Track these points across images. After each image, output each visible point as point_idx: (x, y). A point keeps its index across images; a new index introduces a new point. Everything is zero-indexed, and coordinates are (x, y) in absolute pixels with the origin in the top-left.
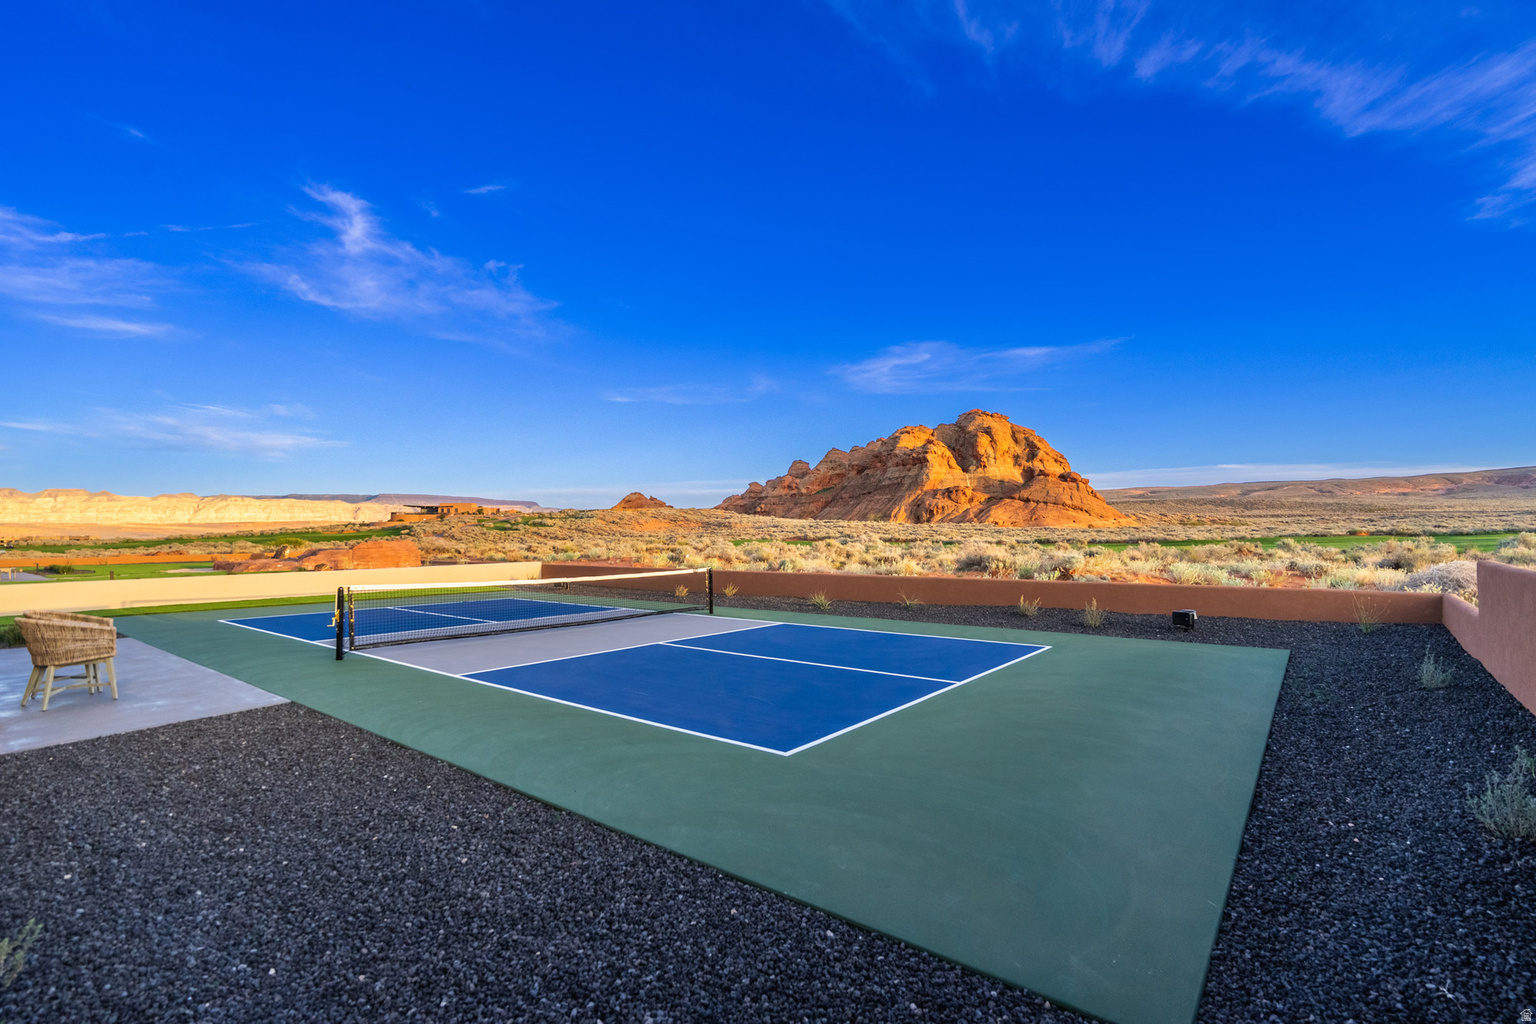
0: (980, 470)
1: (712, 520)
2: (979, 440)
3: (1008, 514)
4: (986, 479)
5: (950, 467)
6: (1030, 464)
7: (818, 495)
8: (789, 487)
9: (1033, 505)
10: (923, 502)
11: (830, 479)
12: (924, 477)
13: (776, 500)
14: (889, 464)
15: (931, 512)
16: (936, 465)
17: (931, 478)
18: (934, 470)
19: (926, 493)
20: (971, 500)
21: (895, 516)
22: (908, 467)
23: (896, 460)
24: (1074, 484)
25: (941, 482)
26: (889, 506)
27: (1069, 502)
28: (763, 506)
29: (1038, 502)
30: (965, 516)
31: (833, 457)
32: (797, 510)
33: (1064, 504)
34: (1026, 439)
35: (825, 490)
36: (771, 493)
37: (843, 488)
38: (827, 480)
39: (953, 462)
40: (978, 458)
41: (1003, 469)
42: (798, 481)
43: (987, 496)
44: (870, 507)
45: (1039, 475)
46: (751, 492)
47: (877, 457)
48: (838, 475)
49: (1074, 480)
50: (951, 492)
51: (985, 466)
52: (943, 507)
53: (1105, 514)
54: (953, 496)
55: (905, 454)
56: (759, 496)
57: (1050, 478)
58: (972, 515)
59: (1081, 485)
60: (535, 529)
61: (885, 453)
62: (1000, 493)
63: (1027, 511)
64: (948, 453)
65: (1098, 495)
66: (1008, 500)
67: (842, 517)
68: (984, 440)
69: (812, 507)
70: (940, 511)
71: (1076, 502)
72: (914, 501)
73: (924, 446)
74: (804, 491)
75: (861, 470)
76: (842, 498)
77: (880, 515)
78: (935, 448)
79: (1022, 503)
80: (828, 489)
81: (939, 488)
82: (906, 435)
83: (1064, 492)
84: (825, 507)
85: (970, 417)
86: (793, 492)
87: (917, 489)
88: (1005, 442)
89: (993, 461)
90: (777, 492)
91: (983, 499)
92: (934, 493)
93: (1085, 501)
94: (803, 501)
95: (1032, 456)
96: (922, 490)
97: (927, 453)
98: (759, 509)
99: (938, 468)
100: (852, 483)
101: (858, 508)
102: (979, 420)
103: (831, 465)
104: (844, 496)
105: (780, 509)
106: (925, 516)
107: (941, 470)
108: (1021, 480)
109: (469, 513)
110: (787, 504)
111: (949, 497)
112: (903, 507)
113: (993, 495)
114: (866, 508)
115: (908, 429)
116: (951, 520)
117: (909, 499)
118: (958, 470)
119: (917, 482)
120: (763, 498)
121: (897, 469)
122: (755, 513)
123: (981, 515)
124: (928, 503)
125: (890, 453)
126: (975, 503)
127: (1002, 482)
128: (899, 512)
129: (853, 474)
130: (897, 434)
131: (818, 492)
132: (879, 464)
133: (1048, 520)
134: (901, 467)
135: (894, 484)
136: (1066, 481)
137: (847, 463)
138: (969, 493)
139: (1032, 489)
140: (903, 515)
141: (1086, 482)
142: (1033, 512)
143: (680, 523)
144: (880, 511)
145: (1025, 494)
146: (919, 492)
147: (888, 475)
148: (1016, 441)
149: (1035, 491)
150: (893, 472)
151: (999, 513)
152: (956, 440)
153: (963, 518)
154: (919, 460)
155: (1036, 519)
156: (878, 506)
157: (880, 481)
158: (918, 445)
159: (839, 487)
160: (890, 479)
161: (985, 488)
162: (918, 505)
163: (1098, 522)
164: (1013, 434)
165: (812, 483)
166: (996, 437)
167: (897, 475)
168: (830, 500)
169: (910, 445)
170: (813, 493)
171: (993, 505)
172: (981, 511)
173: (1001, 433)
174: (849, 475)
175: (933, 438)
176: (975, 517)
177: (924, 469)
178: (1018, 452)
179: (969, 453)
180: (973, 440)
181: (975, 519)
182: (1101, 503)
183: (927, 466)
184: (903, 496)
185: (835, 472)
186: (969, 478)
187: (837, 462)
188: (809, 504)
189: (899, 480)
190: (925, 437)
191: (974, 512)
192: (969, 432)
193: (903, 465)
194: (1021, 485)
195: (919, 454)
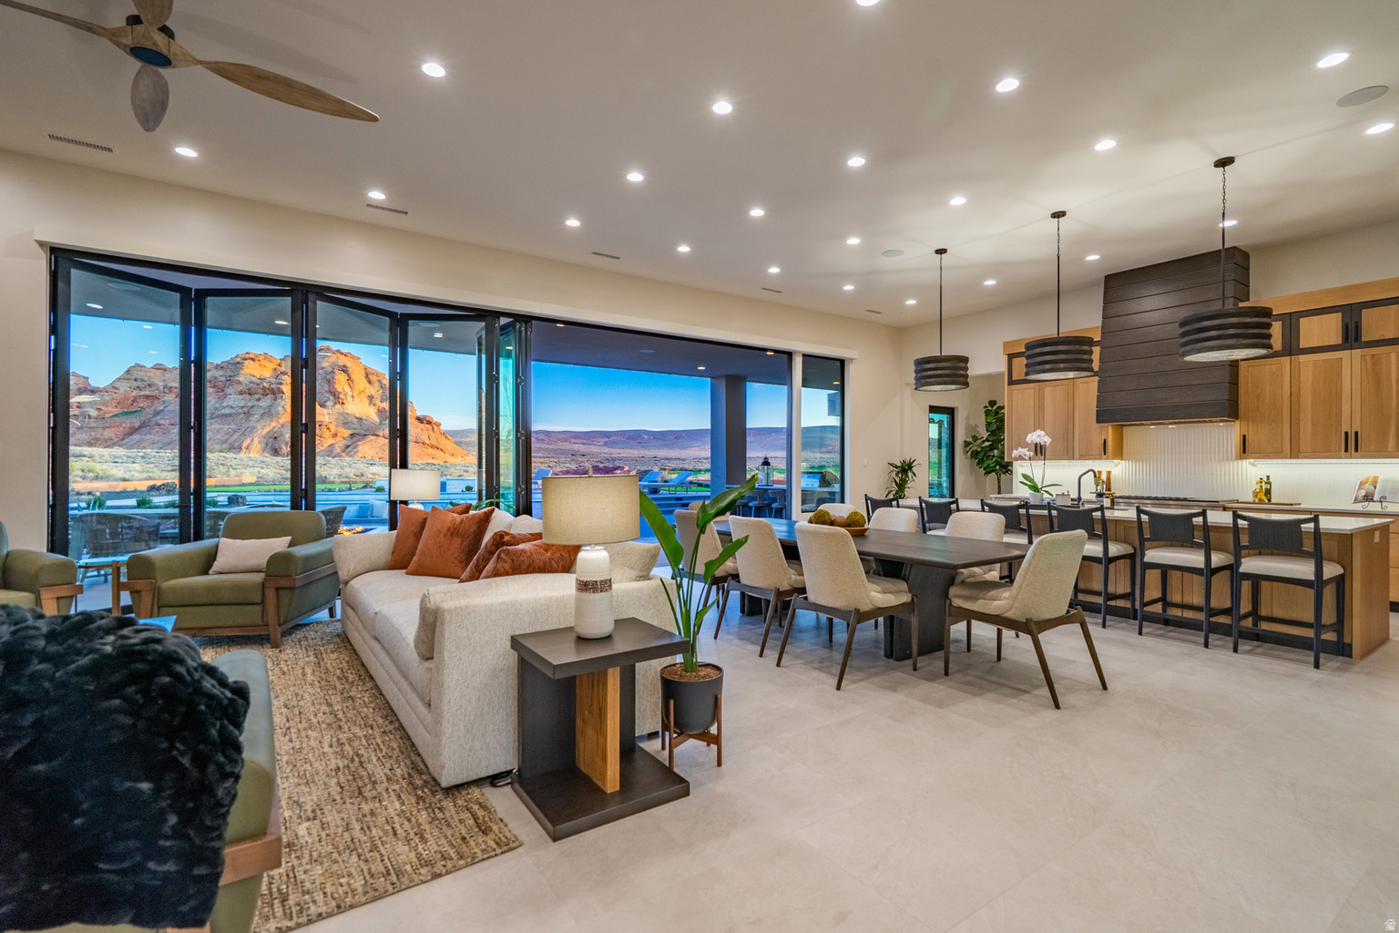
0: (337, 406)
2: (335, 376)
3: (376, 451)
4: (345, 415)
6: (384, 405)
7: (117, 419)
10: (283, 434)
11: (134, 401)
12: (280, 408)
14: (229, 391)
19: (282, 426)
20: (335, 435)
21: (248, 448)
22: (257, 396)
23: (240, 388)
24: (429, 426)
26: (235, 437)
27: (428, 442)
30: (332, 451)
31: (135, 374)
33: (424, 443)
34: (379, 381)
35: (126, 413)
37: (157, 413)
38: (130, 401)
40: (335, 395)
41: (360, 408)
43: (350, 432)
48: (147, 397)
49: (429, 423)
51: (343, 403)
53: (455, 453)
55: (251, 382)
58: (339, 450)
59: (435, 426)
61: (223, 379)
62: (361, 431)
65: (449, 437)
66: (373, 437)
68: (341, 378)
69: (108, 433)
71: (434, 442)
72: (269, 432)
76: (158, 425)
77: (225, 446)
79: (386, 440)
80: (131, 412)
82: (249, 361)
83: (424, 433)
84: (130, 434)
87: (271, 421)
88: (361, 383)
89: (351, 398)
91: (346, 435)
93: (440, 442)
94: (94, 425)
96: (278, 422)
97: (281, 384)
102: (330, 357)
103: (136, 383)
104: (162, 422)
108: (377, 419)
112: (256, 439)
113: (356, 431)
115: (252, 356)
117: (264, 430)
119: (270, 414)
121: (241, 397)
125: (229, 380)
126: (340, 438)
127: (360, 419)
128: (251, 444)
130: (238, 360)
131: (116, 415)
133: (412, 456)
134: (247, 396)
135: (240, 414)
136: (423, 423)
137: (161, 384)
138: (333, 428)
140: (257, 446)
144: (226, 441)
146: (275, 424)
148: (370, 382)
150: (234, 400)
151: (367, 449)
153: (329, 452)
156: (219, 436)
157: (216, 409)
158: (267, 374)
159: (151, 411)
160: (232, 407)
161: (346, 424)
162: (275, 438)
163: (451, 460)
164: (367, 376)
165: (106, 404)
166: (353, 377)
167: (242, 404)
168: (137, 425)
169: (257, 374)
170: (107, 416)
171: (358, 441)
172: (348, 447)
173: (356, 373)
174: (166, 398)
175: (283, 369)
176: (343, 451)
177: (279, 400)
178: (373, 393)
179: (326, 388)
180: (328, 377)
181: (344, 454)
182: (450, 443)
183: (282, 397)
184: (254, 428)
185: (142, 393)
186: (329, 414)
187: (143, 380)
188: (104, 428)
189: (246, 410)
190: (271, 366)
191: (339, 447)
192: (323, 368)
193: (250, 394)
194: (380, 424)
195: (271, 383)
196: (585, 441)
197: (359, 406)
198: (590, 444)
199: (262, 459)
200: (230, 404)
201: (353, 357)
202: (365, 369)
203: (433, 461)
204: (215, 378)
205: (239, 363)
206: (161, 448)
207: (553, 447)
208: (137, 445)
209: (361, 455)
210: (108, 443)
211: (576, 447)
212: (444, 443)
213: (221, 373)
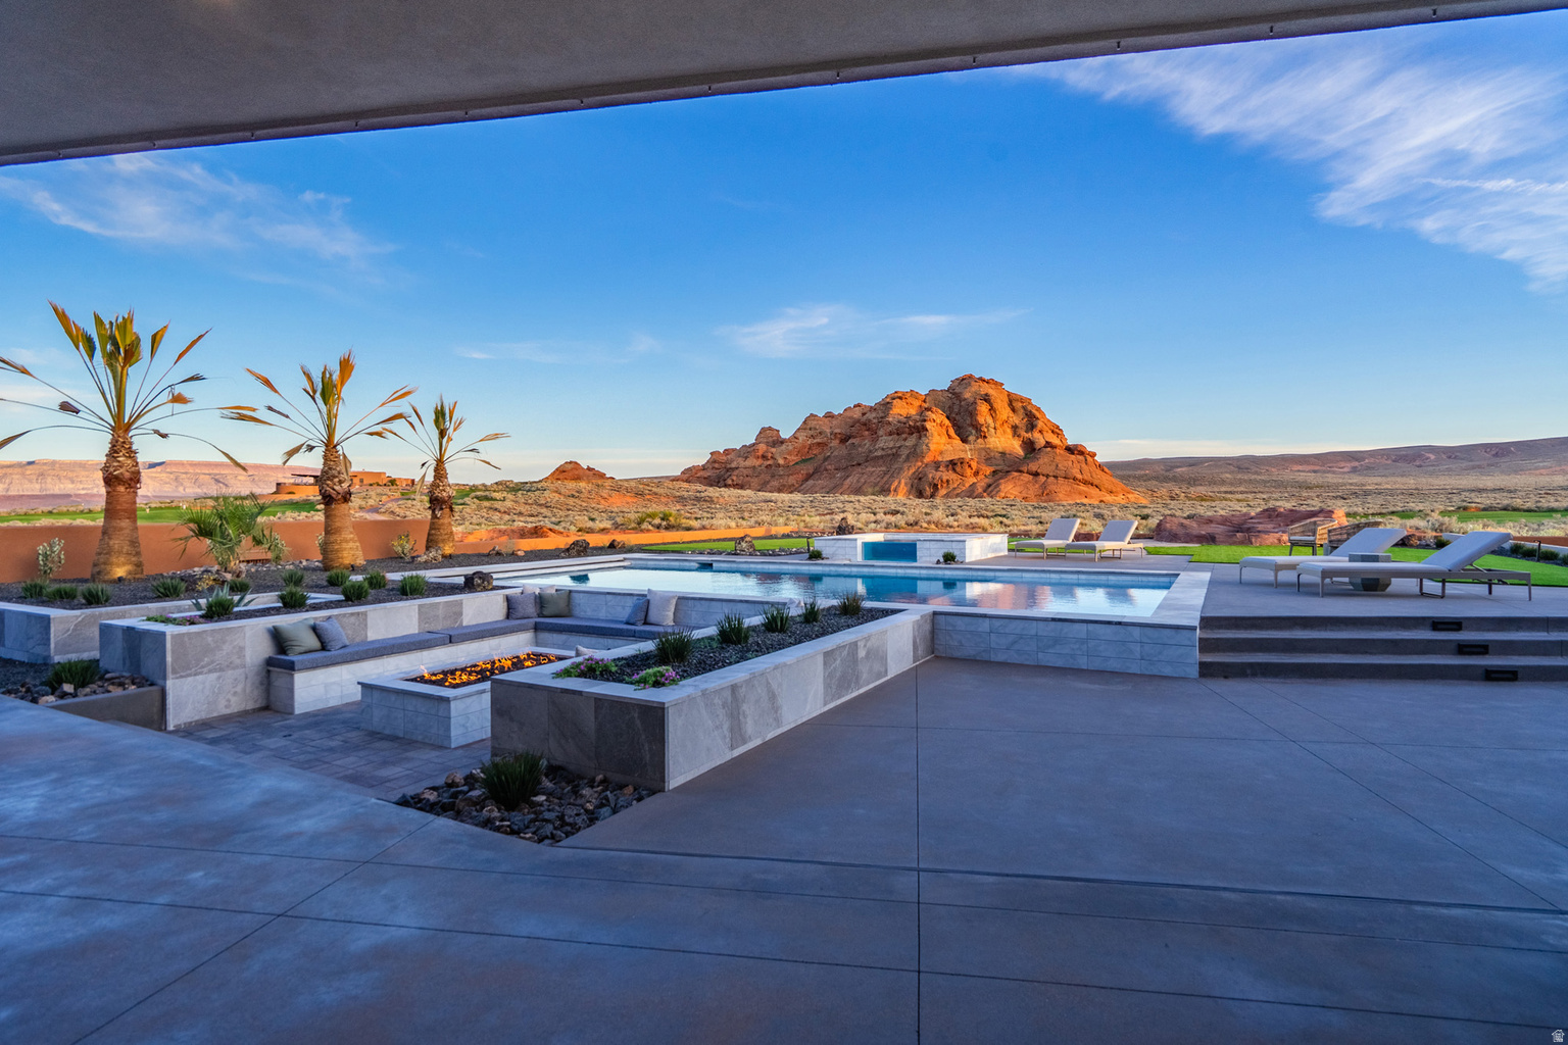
0: (980, 440)
1: (686, 494)
2: (978, 408)
3: (1018, 489)
4: (987, 450)
5: (950, 437)
6: (1029, 435)
7: (797, 466)
8: (764, 457)
9: (1042, 479)
10: (925, 475)
11: (809, 448)
12: (924, 447)
13: (750, 472)
14: (881, 433)
15: (936, 486)
16: (936, 434)
17: (932, 448)
18: (934, 441)
19: (926, 465)
20: (976, 474)
21: (895, 491)
22: (904, 436)
23: (888, 428)
24: (1081, 458)
25: (941, 453)
26: (885, 479)
27: (1079, 476)
28: (735, 478)
29: (1047, 476)
30: (974, 491)
31: (812, 424)
32: (775, 483)
33: (1075, 479)
34: (1023, 407)
35: (804, 461)
36: (742, 463)
37: (826, 459)
38: (806, 450)
39: (952, 432)
40: (977, 427)
41: (1003, 441)
42: (773, 450)
43: (992, 469)
44: (863, 480)
45: (1045, 447)
46: (715, 462)
47: (866, 425)
48: (819, 444)
49: (1082, 453)
50: (955, 464)
51: (985, 437)
52: (948, 481)
53: (1114, 490)
54: (958, 469)
55: (899, 422)
56: (729, 466)
57: (1058, 451)
58: (980, 490)
59: (1089, 458)
60: (486, 504)
61: (875, 421)
62: (1004, 468)
63: (1037, 486)
64: (947, 422)
65: (1106, 470)
66: (1016, 474)
67: (831, 490)
68: (983, 408)
69: (791, 480)
70: (945, 485)
71: (1087, 477)
72: (914, 473)
73: (921, 414)
74: (781, 462)
75: (844, 440)
76: (826, 470)
77: (877, 489)
78: (934, 416)
79: (1031, 477)
80: (807, 460)
81: (940, 459)
82: (898, 400)
83: (1072, 464)
84: (807, 480)
85: (965, 381)
86: (769, 463)
87: (917, 461)
88: (1004, 412)
89: (993, 431)
90: (748, 463)
91: (988, 472)
92: (937, 465)
93: (1094, 476)
94: (782, 473)
95: (1031, 427)
96: (922, 462)
97: (925, 421)
98: (730, 482)
99: (938, 438)
100: (836, 453)
101: (848, 481)
102: (975, 387)
103: (812, 432)
104: (830, 467)
105: (755, 481)
106: (928, 491)
107: (941, 441)
108: (1020, 452)
109: (378, 485)
110: (763, 476)
111: (954, 470)
112: (903, 481)
113: (999, 468)
114: (858, 481)
115: (900, 395)
116: (957, 495)
117: (909, 472)
118: (957, 441)
119: (915, 454)
120: (733, 469)
121: (890, 438)
122: (726, 486)
123: (990, 489)
124: (930, 476)
125: (882, 421)
126: (981, 477)
127: (1003, 454)
128: (898, 486)
129: (835, 443)
130: (888, 400)
131: (797, 463)
132: (867, 433)
133: (1061, 495)
134: (896, 437)
135: (889, 455)
136: (1073, 453)
138: (974, 465)
139: (1041, 461)
140: (903, 489)
141: (1093, 455)
142: (1044, 486)
143: (648, 497)
144: (876, 485)
145: (1033, 467)
146: (920, 464)
147: (880, 444)
148: (1013, 410)
149: (1042, 463)
150: (885, 442)
151: (1010, 488)
152: (950, 407)
153: (971, 493)
154: (919, 430)
155: (1047, 494)
156: (872, 479)
157: (870, 451)
158: (913, 412)
159: (821, 457)
160: (883, 449)
161: (988, 460)
162: (920, 479)
163: (1109, 498)
164: (1010, 404)
165: (790, 453)
166: (995, 406)
167: (891, 445)
168: (811, 472)
169: (904, 412)
170: (791, 464)
171: (1001, 478)
172: (989, 486)
173: (999, 401)
174: (832, 445)
175: (926, 405)
176: (985, 491)
177: (923, 439)
178: (1017, 422)
179: (968, 422)
180: (970, 408)
181: (985, 494)
182: (1108, 477)
183: (925, 435)
184: (901, 469)
185: (815, 441)
186: (971, 450)
187: (815, 429)
188: (788, 476)
189: (894, 450)
190: (917, 403)
191: (982, 487)
192: (965, 399)
193: (898, 434)
194: (1024, 458)
195: (916, 421)
196: (1317, 468)
197: (1002, 439)
198: (1324, 472)
199: (908, 502)
200: (881, 445)
201: (996, 383)
202: (1008, 395)
203: (1085, 501)
204: (870, 421)
205: (888, 403)
206: (828, 493)
207: (1263, 478)
208: (812, 491)
209: (1003, 495)
210: (791, 489)
211: (1301, 477)
212: (1099, 477)
213: (874, 415)
